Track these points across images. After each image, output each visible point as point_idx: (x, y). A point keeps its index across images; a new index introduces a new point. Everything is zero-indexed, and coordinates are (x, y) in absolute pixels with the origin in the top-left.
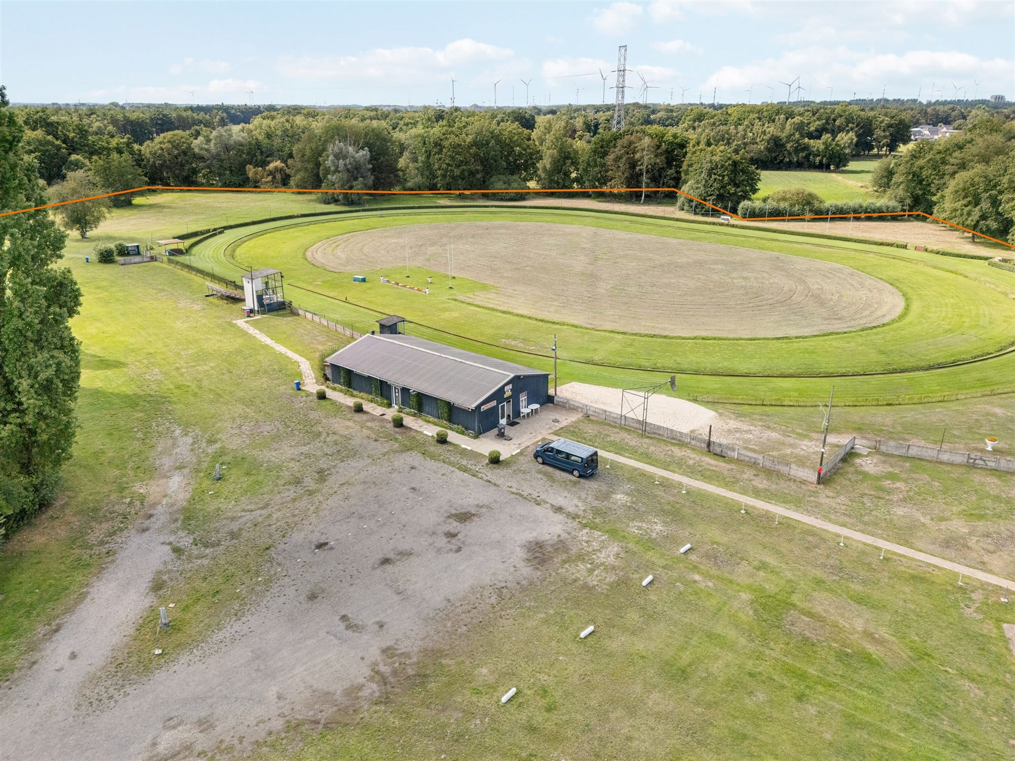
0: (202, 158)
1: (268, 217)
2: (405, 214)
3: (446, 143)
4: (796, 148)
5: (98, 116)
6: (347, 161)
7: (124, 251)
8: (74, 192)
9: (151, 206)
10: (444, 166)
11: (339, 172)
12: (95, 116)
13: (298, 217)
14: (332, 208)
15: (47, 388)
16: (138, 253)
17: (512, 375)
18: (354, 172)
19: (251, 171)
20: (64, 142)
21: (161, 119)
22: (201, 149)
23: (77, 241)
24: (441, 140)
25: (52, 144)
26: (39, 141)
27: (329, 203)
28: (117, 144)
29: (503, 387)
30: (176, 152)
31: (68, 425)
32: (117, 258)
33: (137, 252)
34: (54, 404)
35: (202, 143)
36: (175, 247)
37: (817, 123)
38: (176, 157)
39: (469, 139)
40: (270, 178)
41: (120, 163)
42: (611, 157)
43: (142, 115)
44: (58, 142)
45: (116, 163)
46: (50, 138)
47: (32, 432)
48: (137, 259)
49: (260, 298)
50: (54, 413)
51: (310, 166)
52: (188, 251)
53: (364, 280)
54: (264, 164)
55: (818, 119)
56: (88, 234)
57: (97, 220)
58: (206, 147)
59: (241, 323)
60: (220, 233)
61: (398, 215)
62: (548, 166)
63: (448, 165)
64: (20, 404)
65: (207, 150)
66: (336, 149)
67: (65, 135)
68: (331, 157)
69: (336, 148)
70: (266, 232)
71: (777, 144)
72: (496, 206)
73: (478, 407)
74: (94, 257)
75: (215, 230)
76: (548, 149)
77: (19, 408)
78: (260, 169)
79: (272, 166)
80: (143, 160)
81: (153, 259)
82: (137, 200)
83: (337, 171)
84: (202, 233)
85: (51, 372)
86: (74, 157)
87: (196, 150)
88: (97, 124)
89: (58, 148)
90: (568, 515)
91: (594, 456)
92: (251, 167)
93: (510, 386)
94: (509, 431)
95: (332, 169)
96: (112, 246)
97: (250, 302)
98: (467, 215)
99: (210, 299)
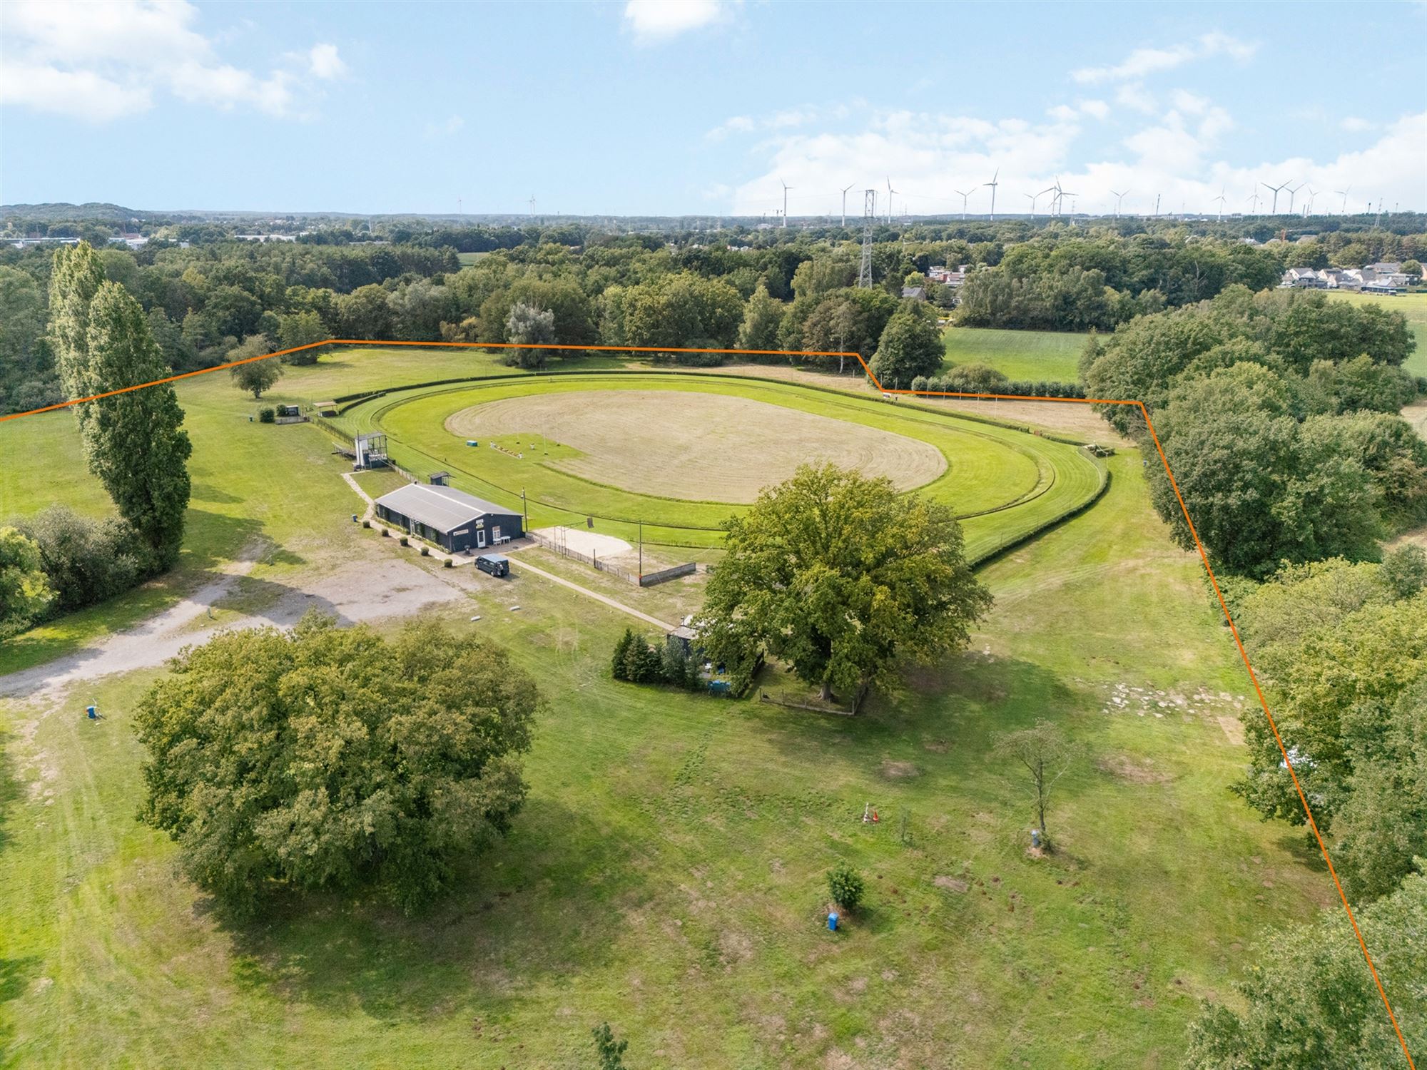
0: (396, 313)
1: (435, 380)
2: (577, 380)
3: (639, 304)
4: (1089, 306)
5: (313, 256)
6: (528, 323)
7: (284, 412)
8: (252, 355)
9: (335, 365)
10: (634, 328)
11: (519, 334)
12: (309, 256)
13: (468, 380)
14: (513, 370)
15: (168, 497)
16: (297, 415)
17: (484, 513)
18: (536, 334)
19: (444, 327)
20: (261, 297)
21: (383, 258)
22: (395, 304)
23: (251, 400)
24: (636, 300)
25: (248, 300)
26: (235, 296)
27: (510, 366)
28: (313, 298)
29: (475, 521)
30: (370, 307)
31: (179, 519)
32: (278, 419)
33: (295, 413)
34: (172, 507)
35: (396, 298)
36: (330, 409)
37: (1144, 272)
38: (371, 312)
39: (663, 300)
40: (463, 336)
41: (307, 322)
42: (807, 324)
43: (362, 254)
44: (253, 298)
45: (303, 322)
46: (246, 293)
47: (159, 522)
48: (293, 419)
49: (366, 456)
50: (172, 512)
51: (496, 326)
52: (342, 412)
53: (475, 445)
54: (458, 320)
55: (1147, 267)
56: (262, 394)
57: (271, 381)
58: (401, 301)
59: (347, 476)
60: (381, 396)
61: (569, 380)
62: (748, 330)
63: (638, 327)
64: (153, 505)
65: (401, 305)
66: (518, 312)
67: (262, 290)
68: (513, 319)
69: (518, 310)
70: (426, 396)
71: (1067, 301)
72: (678, 373)
73: (451, 533)
74: (257, 417)
75: (377, 392)
76: (750, 311)
77: (153, 508)
78: (454, 325)
79: (465, 323)
80: (337, 314)
81: (306, 420)
82: (323, 358)
83: (517, 333)
84: (364, 395)
85: (170, 489)
86: (268, 313)
87: (391, 305)
88: (311, 265)
89: (253, 304)
90: (467, 593)
91: (506, 563)
92: (445, 323)
93: (482, 521)
94: (471, 551)
95: (513, 331)
96: (274, 407)
97: (360, 461)
98: (643, 382)
99: (335, 456)
